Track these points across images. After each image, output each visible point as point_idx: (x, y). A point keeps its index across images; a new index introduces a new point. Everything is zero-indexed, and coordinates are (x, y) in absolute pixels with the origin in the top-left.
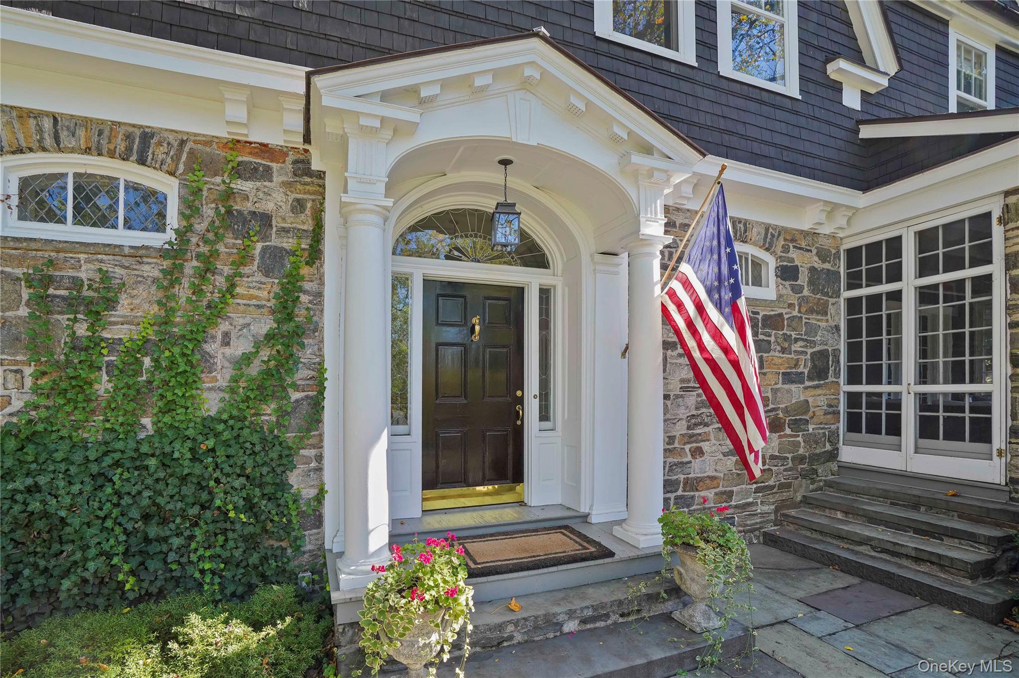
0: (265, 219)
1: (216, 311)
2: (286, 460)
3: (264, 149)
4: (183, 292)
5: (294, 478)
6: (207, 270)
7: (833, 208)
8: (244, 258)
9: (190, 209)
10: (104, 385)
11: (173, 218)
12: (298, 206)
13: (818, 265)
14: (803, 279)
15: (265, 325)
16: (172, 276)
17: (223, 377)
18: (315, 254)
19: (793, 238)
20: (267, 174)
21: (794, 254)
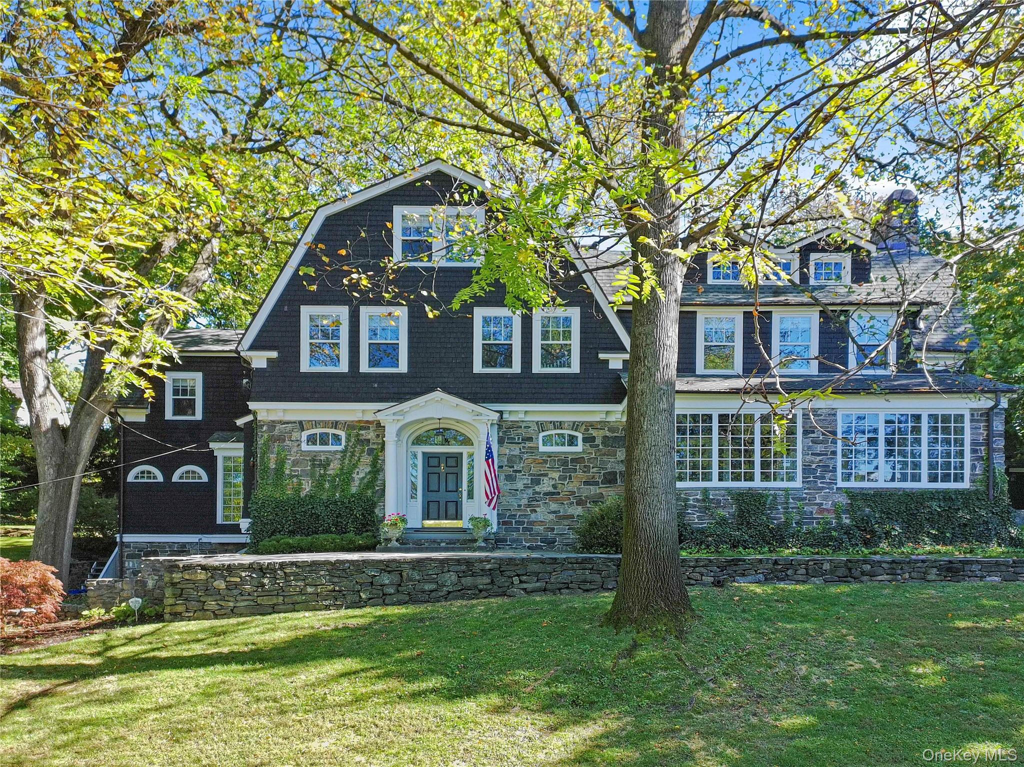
0: (368, 441)
1: (355, 466)
2: (374, 505)
3: (368, 422)
4: (347, 461)
5: (376, 511)
6: (353, 455)
7: (607, 413)
8: (363, 451)
9: (348, 440)
10: (327, 485)
11: (343, 443)
12: (378, 436)
13: (608, 434)
14: (598, 441)
15: (368, 469)
16: (344, 457)
17: (357, 483)
18: (383, 448)
19: (591, 425)
20: (368, 428)
21: (591, 431)
